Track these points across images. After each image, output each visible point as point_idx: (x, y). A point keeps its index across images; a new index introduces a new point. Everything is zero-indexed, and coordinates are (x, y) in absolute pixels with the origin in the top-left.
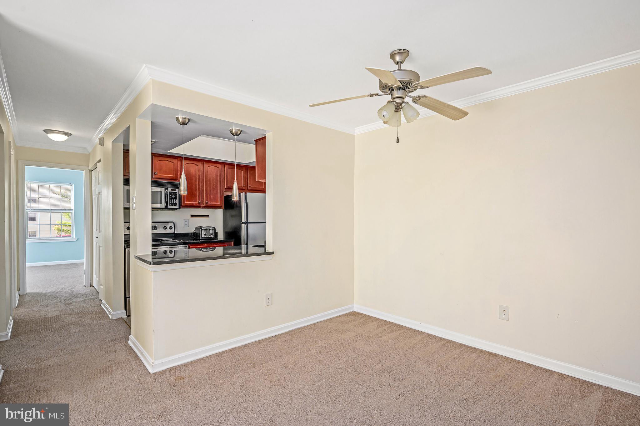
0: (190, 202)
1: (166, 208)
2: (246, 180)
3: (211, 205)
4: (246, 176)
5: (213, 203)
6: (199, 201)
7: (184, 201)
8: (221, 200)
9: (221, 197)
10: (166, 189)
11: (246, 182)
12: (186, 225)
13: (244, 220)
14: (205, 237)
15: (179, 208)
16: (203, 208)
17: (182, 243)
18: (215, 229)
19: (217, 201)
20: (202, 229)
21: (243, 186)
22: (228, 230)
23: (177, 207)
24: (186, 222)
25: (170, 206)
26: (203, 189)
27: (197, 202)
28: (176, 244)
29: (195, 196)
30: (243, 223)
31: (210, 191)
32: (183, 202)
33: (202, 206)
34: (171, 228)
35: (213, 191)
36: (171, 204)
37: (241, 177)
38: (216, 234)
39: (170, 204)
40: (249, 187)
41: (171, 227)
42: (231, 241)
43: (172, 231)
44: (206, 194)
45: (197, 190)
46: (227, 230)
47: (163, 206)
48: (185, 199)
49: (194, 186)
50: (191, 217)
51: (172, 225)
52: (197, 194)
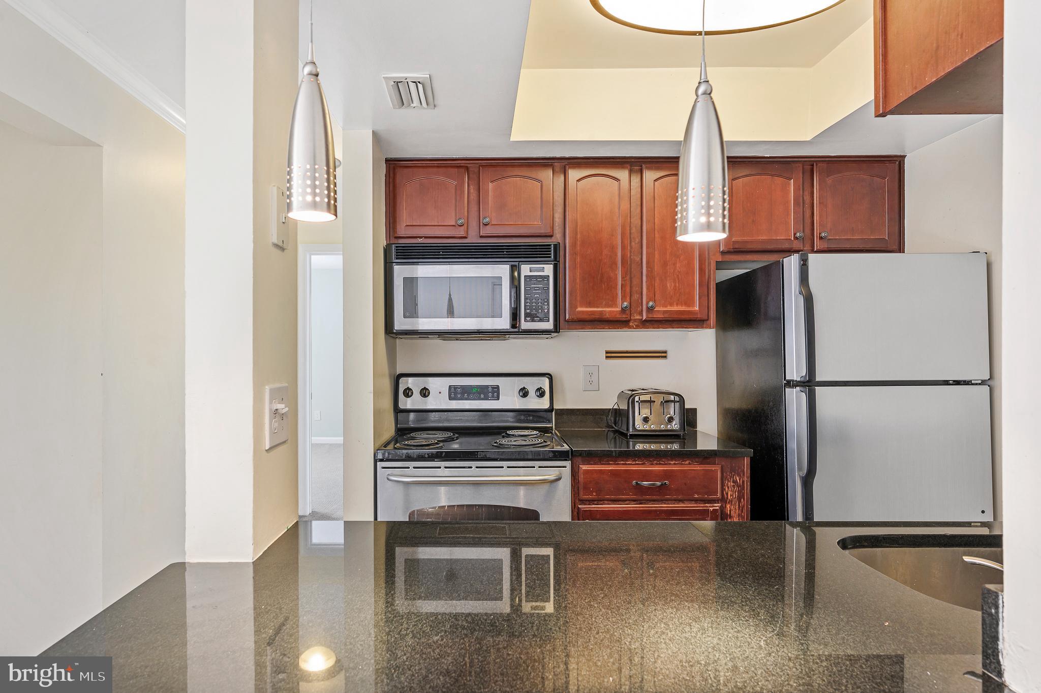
0: (594, 307)
1: (515, 329)
2: (808, 214)
3: (666, 315)
4: (807, 198)
5: (675, 308)
6: (622, 303)
7: (573, 307)
8: (704, 295)
9: (705, 285)
10: (513, 268)
11: (808, 221)
12: (591, 383)
13: (795, 369)
14: (647, 427)
15: (557, 329)
16: (637, 327)
17: (551, 455)
18: (682, 401)
19: (689, 302)
20: (637, 399)
21: (796, 238)
22: (736, 403)
23: (549, 325)
24: (591, 374)
25: (525, 325)
26: (638, 259)
27: (616, 306)
28: (530, 457)
29: (612, 287)
30: (790, 384)
31: (665, 264)
32: (570, 307)
33: (635, 321)
34: (541, 393)
35: (674, 264)
36: (531, 317)
37: (787, 203)
38: (689, 417)
39: (527, 315)
40: (821, 238)
41: (539, 389)
42: (743, 456)
43: (544, 403)
44: (647, 276)
45: (615, 263)
46: (728, 405)
47: (504, 323)
48: (578, 298)
49: (605, 252)
50: (607, 357)
51: (545, 383)
52: (616, 278)
